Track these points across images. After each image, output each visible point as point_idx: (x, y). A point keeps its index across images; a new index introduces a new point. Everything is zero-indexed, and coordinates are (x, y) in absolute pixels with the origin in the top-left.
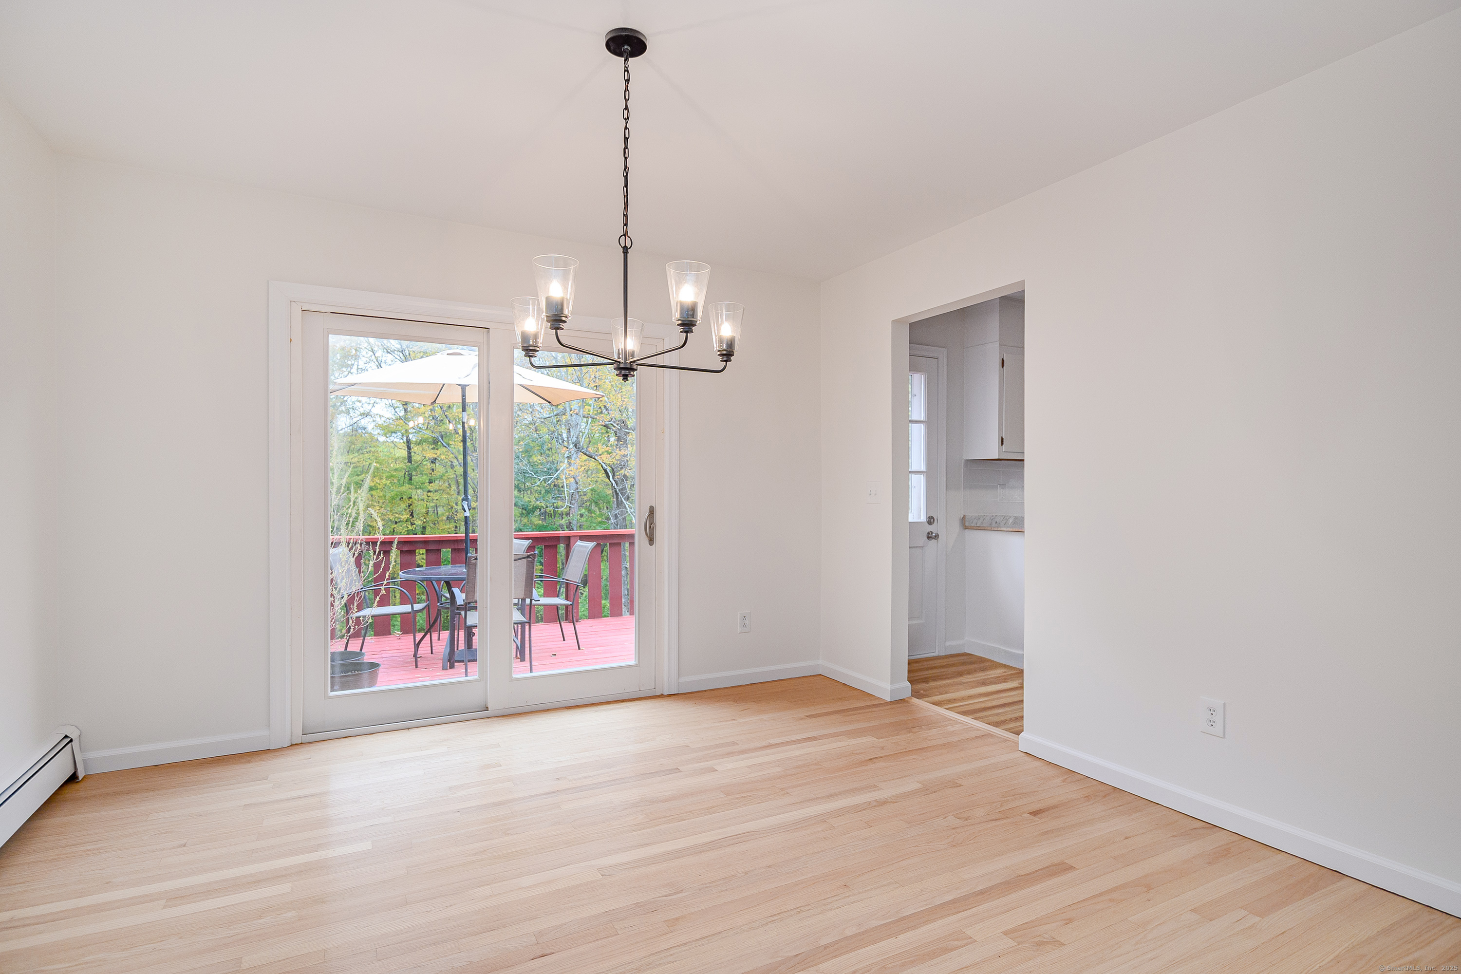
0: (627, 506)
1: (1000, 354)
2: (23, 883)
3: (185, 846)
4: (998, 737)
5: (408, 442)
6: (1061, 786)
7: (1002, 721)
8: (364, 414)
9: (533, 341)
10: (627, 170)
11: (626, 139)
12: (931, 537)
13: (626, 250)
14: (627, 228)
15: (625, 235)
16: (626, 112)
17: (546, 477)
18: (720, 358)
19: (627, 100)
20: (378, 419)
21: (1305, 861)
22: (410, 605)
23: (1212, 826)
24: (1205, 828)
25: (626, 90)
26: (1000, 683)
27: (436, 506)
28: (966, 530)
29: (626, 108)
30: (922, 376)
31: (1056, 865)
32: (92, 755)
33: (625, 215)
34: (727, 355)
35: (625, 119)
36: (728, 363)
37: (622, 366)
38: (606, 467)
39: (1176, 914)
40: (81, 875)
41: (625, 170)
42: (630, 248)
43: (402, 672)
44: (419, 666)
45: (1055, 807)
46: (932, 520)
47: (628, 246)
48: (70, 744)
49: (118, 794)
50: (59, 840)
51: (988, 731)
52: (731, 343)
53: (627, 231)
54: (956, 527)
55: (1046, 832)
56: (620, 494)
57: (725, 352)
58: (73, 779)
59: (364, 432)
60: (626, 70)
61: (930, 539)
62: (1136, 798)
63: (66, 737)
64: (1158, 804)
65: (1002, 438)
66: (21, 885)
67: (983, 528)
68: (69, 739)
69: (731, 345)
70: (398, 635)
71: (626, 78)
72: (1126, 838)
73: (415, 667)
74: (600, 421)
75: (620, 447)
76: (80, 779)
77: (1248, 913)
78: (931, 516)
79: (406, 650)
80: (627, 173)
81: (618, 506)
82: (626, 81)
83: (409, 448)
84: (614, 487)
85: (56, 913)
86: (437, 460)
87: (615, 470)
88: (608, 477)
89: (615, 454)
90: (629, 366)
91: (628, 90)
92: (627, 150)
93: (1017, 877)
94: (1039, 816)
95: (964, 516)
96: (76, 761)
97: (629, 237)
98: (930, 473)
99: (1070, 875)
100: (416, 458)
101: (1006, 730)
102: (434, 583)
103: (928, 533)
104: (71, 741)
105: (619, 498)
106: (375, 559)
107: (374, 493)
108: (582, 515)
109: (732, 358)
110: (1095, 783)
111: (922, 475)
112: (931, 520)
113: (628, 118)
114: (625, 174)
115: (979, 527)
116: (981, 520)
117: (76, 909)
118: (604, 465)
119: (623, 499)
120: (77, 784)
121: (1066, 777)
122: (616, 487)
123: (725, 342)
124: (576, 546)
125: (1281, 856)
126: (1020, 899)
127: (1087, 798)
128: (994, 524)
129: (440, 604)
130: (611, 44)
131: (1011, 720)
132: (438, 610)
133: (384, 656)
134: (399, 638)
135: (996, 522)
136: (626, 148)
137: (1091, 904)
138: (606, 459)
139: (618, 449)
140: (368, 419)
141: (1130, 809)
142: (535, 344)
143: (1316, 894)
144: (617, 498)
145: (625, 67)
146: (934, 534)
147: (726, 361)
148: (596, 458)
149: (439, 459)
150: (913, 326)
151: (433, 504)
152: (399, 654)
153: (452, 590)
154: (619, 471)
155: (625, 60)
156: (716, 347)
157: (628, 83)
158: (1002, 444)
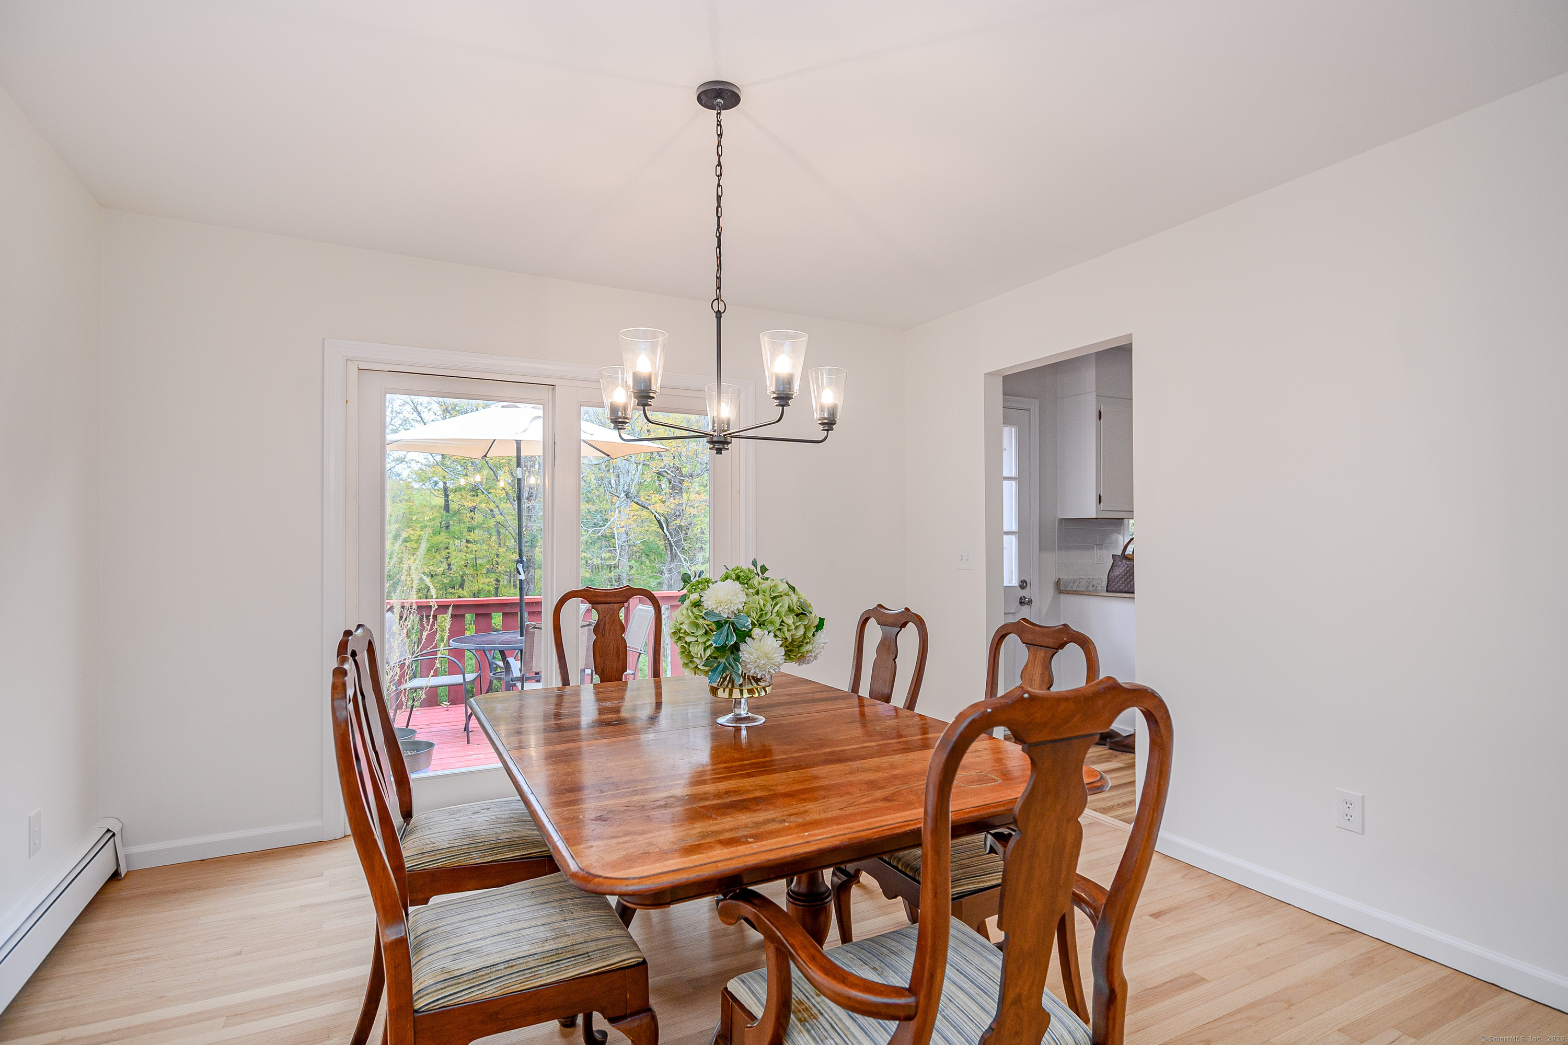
0: (682, 559)
1: (1097, 405)
2: (71, 998)
3: (240, 953)
4: (1107, 826)
5: (445, 489)
6: (1181, 883)
7: (1109, 807)
8: (398, 460)
9: (622, 414)
10: (720, 230)
11: (719, 198)
12: (1024, 603)
13: (719, 314)
14: (720, 291)
15: (718, 298)
16: (719, 168)
17: (596, 529)
18: (821, 427)
19: (719, 156)
20: (413, 465)
21: (1457, 972)
22: (462, 675)
23: (1351, 930)
24: (1344, 932)
25: (719, 145)
26: (1103, 762)
27: (476, 558)
28: (1061, 595)
29: (719, 164)
30: (1013, 429)
31: (1185, 976)
32: (134, 850)
33: (719, 278)
34: (829, 424)
35: (718, 176)
36: (829, 432)
37: (715, 439)
38: (659, 518)
39: (1323, 1034)
40: (132, 989)
41: (718, 230)
42: (724, 312)
43: (455, 749)
44: (470, 742)
45: (1176, 908)
46: (1025, 584)
47: (722, 310)
48: (112, 839)
49: (164, 893)
50: (105, 947)
51: (1096, 819)
52: (833, 411)
53: (721, 295)
54: (1051, 590)
55: (1170, 937)
56: (675, 546)
57: (826, 421)
58: (115, 876)
59: (398, 478)
60: (719, 125)
61: (1023, 604)
62: (1264, 898)
63: (108, 831)
64: (1289, 904)
65: (1100, 495)
66: (69, 1000)
67: (1080, 593)
68: (112, 833)
69: (833, 413)
70: (446, 706)
71: (719, 133)
72: (1259, 945)
73: (467, 742)
74: (653, 468)
75: (674, 496)
76: (123, 876)
77: (1401, 1034)
78: (1024, 580)
79: (454, 724)
80: (720, 234)
81: (672, 560)
82: (718, 135)
83: (447, 496)
84: (668, 539)
85: (109, 1033)
86: (476, 509)
87: (669, 520)
88: (662, 528)
89: (669, 503)
90: (722, 440)
91: (721, 145)
92: (720, 209)
93: (1144, 991)
94: (1161, 918)
95: (1059, 579)
96: (119, 857)
97: (723, 301)
98: (1022, 534)
99: (1202, 989)
100: (453, 506)
101: (1115, 817)
102: (487, 652)
103: (1021, 598)
104: (114, 835)
105: (674, 550)
106: (428, 630)
107: (408, 544)
108: (631, 567)
109: (834, 426)
110: (1218, 879)
111: (1014, 536)
112: (1023, 584)
113: (721, 175)
114: (718, 235)
115: (1075, 591)
116: (1077, 583)
117: (130, 1028)
118: (657, 516)
119: (678, 552)
120: (120, 882)
121: (1185, 873)
122: (670, 539)
123: (826, 410)
124: (637, 610)
125: (1430, 967)
126: (1150, 1016)
127: (1211, 897)
128: (1091, 588)
129: (493, 674)
130: (703, 97)
131: (1119, 806)
132: (491, 680)
133: (432, 730)
134: (447, 709)
135: (1093, 586)
136: (719, 206)
137: (1228, 1023)
138: (660, 508)
139: (672, 498)
140: (404, 465)
141: (1259, 911)
142: (624, 415)
143: (1474, 1010)
144: (671, 550)
145: (718, 121)
146: (1027, 599)
147: (828, 430)
148: (649, 507)
149: (479, 508)
150: (1007, 379)
151: (473, 556)
152: (448, 728)
153: (507, 660)
154: (673, 521)
155: (718, 114)
156: (817, 416)
157: (721, 138)
158: (1100, 502)
